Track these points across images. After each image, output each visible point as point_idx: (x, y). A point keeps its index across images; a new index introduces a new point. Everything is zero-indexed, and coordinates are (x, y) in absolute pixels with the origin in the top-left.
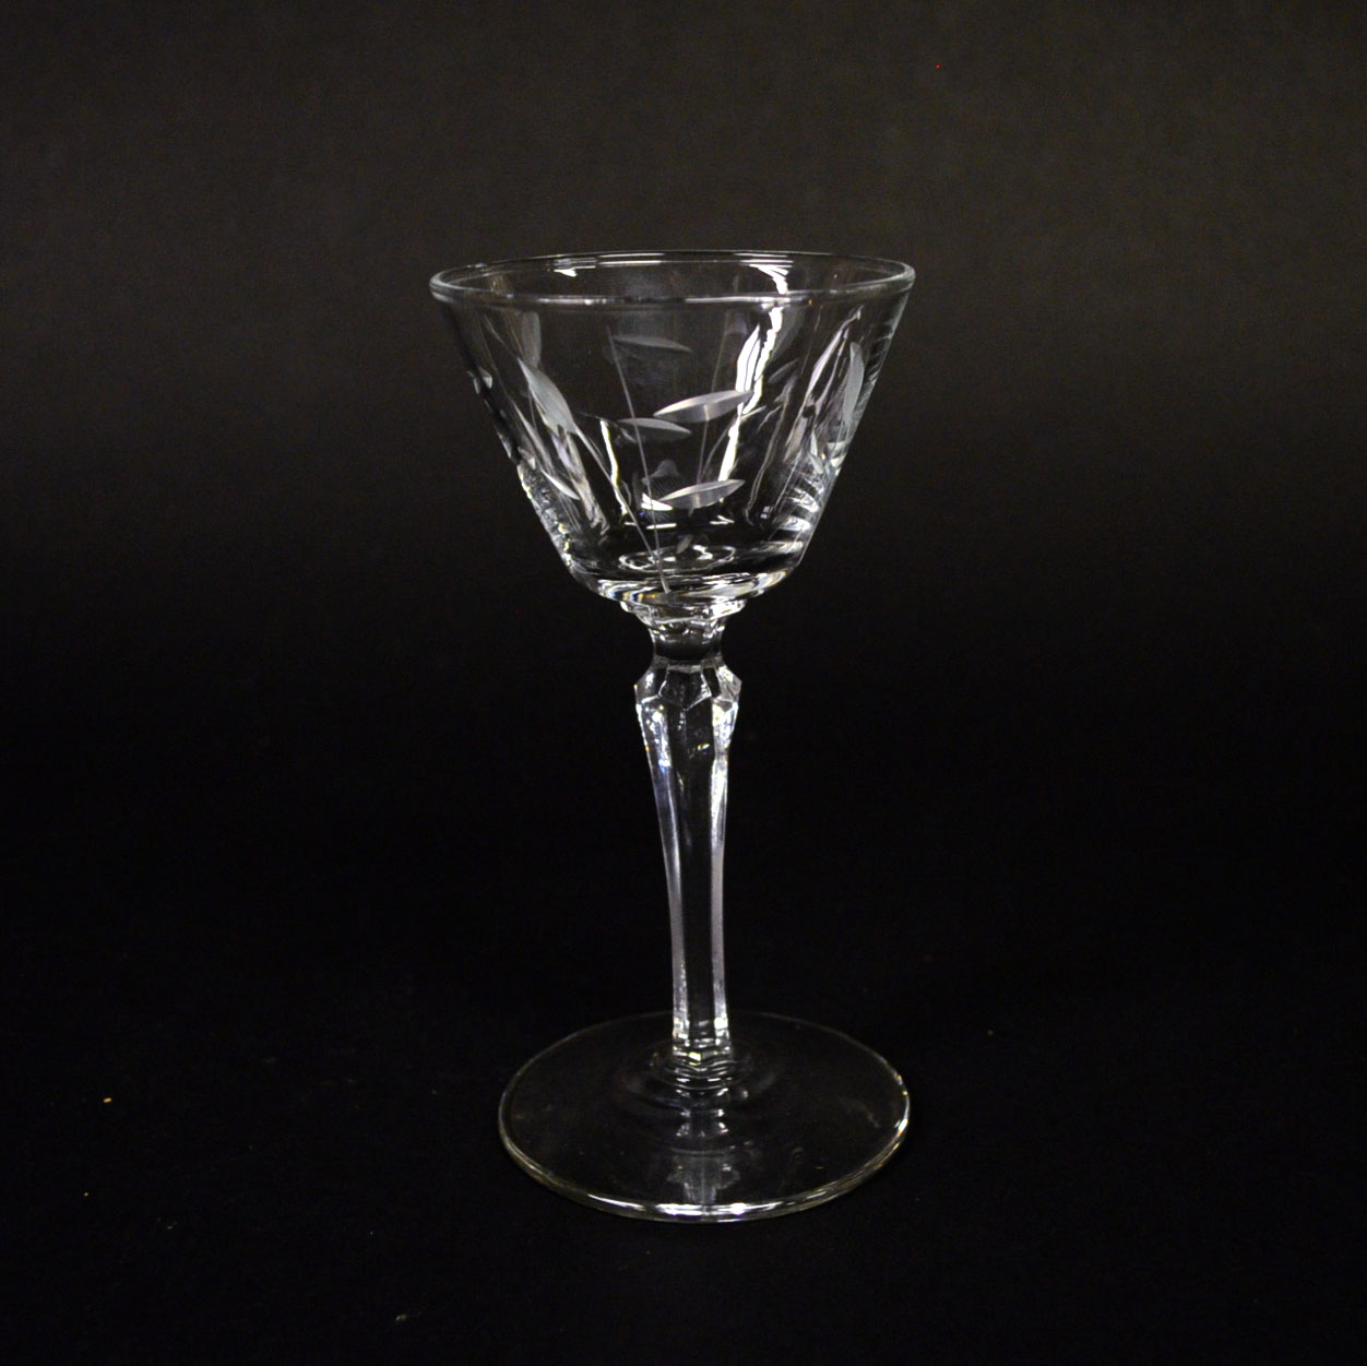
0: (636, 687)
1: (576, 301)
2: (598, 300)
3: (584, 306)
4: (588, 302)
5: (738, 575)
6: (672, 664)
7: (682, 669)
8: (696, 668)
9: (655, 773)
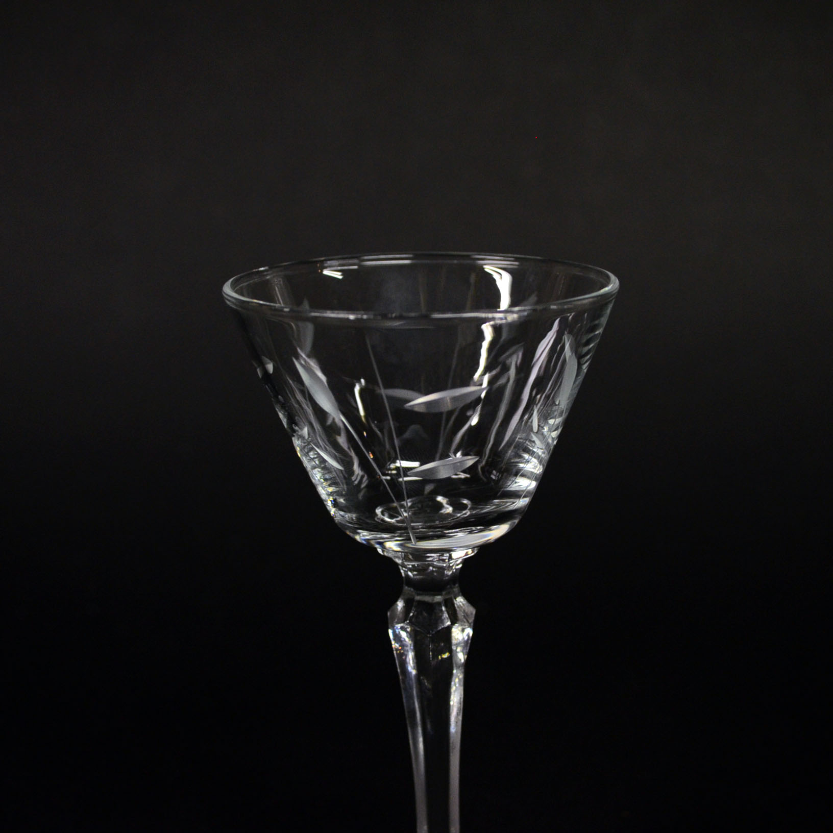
0: (389, 614)
1: (342, 315)
2: (359, 316)
3: (348, 319)
4: (352, 317)
5: (474, 528)
6: (418, 595)
7: (427, 599)
8: (438, 598)
9: (404, 682)
